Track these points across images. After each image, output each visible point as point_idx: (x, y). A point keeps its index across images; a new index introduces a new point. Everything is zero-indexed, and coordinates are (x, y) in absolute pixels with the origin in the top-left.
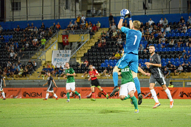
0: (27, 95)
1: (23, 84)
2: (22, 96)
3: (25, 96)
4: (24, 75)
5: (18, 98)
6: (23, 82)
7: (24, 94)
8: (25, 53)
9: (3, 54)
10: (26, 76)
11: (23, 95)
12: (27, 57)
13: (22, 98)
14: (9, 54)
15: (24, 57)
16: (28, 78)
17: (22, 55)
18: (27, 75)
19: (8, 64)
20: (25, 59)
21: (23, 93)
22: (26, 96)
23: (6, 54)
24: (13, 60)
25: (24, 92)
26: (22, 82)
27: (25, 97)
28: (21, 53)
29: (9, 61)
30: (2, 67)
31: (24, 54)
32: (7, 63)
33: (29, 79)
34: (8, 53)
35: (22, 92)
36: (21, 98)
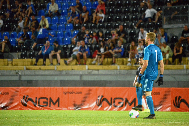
0: (182, 104)
1: (173, 79)
2: (171, 106)
3: (179, 107)
4: (177, 60)
5: (162, 111)
6: (174, 75)
7: (176, 101)
8: (178, 10)
9: (128, 11)
10: (180, 61)
11: (174, 105)
12: (182, 18)
13: (172, 110)
14: (143, 12)
15: (175, 18)
16: (185, 66)
17: (171, 14)
18: (183, 58)
19: (140, 33)
20: (177, 23)
21: (174, 98)
22: (181, 107)
23: (137, 11)
24: (151, 26)
25: (176, 98)
26: (172, 75)
27: (179, 109)
28: (171, 8)
29: (143, 28)
30: (127, 41)
31: (176, 12)
32: (137, 32)
33: (187, 69)
34: (139, 9)
35: (172, 97)
36: (169, 111)
